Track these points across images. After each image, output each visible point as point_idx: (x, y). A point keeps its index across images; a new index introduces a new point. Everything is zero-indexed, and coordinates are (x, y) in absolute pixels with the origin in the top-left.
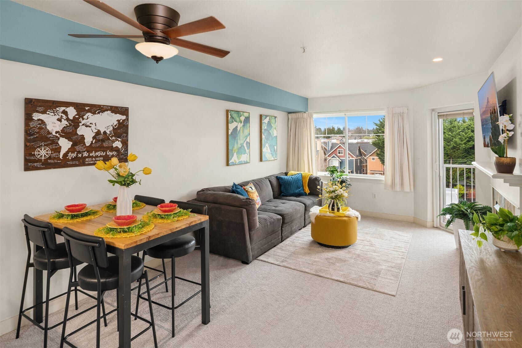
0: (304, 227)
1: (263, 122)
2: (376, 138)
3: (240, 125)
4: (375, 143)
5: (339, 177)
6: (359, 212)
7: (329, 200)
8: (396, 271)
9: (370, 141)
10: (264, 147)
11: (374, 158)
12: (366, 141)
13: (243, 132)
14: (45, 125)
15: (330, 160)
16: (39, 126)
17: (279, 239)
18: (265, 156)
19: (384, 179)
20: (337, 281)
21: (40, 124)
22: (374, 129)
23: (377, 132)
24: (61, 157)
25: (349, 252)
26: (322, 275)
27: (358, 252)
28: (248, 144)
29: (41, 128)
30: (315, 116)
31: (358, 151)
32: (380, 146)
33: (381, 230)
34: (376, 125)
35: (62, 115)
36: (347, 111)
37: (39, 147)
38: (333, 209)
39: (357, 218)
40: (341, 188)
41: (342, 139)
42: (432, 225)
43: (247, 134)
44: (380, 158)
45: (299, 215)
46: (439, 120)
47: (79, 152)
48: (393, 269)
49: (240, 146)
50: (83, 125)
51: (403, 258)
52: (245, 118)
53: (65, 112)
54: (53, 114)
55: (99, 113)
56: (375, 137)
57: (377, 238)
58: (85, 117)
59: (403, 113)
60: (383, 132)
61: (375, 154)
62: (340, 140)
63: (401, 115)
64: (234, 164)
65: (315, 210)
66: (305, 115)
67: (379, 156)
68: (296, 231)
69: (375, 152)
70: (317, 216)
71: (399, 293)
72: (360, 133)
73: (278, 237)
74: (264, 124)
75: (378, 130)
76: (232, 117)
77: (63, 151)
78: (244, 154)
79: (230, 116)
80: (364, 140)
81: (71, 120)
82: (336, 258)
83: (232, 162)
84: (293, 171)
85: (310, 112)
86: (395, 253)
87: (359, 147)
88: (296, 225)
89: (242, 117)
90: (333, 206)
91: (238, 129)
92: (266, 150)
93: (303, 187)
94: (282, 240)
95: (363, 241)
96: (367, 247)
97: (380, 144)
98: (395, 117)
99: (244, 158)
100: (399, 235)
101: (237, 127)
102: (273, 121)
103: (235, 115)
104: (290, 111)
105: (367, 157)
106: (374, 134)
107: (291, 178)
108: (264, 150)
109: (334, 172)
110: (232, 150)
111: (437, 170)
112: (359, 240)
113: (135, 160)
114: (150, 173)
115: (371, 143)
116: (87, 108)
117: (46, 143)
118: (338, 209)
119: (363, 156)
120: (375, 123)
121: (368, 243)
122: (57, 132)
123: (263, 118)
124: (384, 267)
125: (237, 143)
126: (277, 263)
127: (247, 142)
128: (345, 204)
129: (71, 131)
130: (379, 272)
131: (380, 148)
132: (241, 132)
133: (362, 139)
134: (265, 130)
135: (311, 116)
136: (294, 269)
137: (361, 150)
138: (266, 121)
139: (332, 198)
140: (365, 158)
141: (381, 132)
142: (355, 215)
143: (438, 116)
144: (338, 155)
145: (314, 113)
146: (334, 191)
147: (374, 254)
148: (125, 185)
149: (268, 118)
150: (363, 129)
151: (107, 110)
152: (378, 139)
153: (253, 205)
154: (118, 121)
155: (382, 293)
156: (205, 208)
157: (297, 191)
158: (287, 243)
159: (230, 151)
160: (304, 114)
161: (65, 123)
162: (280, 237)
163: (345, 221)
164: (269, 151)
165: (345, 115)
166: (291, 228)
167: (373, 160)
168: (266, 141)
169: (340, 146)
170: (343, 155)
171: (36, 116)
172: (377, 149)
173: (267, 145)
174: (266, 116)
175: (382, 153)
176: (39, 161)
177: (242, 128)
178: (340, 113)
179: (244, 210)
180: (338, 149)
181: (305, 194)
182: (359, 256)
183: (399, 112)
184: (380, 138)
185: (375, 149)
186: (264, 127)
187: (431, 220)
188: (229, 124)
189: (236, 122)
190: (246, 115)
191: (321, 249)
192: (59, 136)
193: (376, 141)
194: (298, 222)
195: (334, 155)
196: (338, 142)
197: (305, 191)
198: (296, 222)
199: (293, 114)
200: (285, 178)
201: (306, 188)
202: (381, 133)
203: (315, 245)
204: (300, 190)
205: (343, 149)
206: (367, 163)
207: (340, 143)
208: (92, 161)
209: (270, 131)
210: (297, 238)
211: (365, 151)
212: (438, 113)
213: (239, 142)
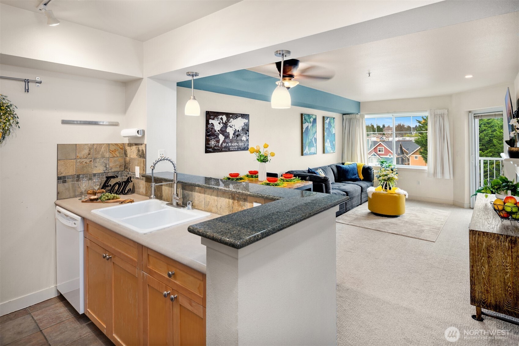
0: (360, 205)
1: (325, 122)
2: (419, 136)
3: (310, 125)
4: (418, 141)
5: (388, 167)
6: (406, 191)
7: (383, 182)
8: (436, 230)
9: (413, 139)
10: (326, 142)
11: (417, 157)
12: (408, 139)
13: (312, 130)
14: (214, 126)
15: (370, 158)
16: (211, 127)
17: (344, 209)
18: (327, 149)
19: (427, 169)
20: (392, 233)
21: (212, 126)
22: (416, 126)
23: (420, 130)
24: (220, 145)
25: (399, 220)
26: (381, 230)
27: (406, 220)
28: (316, 139)
29: (212, 128)
30: (366, 116)
31: (399, 149)
32: (424, 144)
33: (425, 208)
34: (419, 122)
35: (221, 120)
36: (395, 112)
37: (211, 139)
38: (386, 189)
39: (405, 195)
40: (392, 173)
41: (382, 137)
42: (469, 206)
43: (315, 131)
44: (423, 157)
45: (357, 194)
46: (475, 120)
47: (227, 143)
48: (433, 230)
49: (310, 141)
50: (229, 126)
51: (443, 225)
52: (314, 119)
53: (222, 119)
54: (217, 120)
55: (236, 118)
56: (417, 135)
57: (422, 213)
58: (230, 121)
59: (444, 114)
60: (427, 130)
61: (418, 153)
62: (380, 138)
63: (442, 116)
64: (307, 154)
65: (371, 190)
66: (358, 116)
67: (422, 154)
68: (355, 207)
69: (418, 150)
70: (373, 193)
71: (437, 241)
72: (401, 131)
73: (344, 208)
74: (326, 124)
75: (421, 127)
76: (305, 119)
77: (221, 142)
78: (313, 147)
79: (304, 118)
80: (406, 138)
81: (224, 123)
82: (390, 223)
83: (305, 153)
84: (348, 161)
85: (362, 113)
86: (436, 221)
87: (401, 145)
88: (355, 202)
89: (312, 118)
90: (386, 186)
91: (309, 128)
92: (328, 145)
93: (358, 174)
94: (346, 211)
95: (410, 214)
96: (413, 218)
97: (424, 142)
98: (436, 117)
99: (313, 150)
100: (439, 212)
101: (308, 126)
102: (332, 121)
103: (307, 118)
104: (345, 113)
105: (409, 155)
106: (417, 131)
107: (348, 167)
108: (326, 144)
109: (384, 163)
110: (305, 144)
111: (473, 161)
112: (406, 213)
113: (267, 147)
114: (274, 156)
115: (414, 141)
116: (231, 116)
117: (214, 137)
118: (390, 188)
119: (405, 155)
120: (418, 121)
121: (414, 215)
122: (218, 131)
123: (325, 119)
124: (426, 228)
125: (308, 139)
126: (346, 223)
127: (315, 138)
128: (396, 184)
129: (224, 130)
130: (423, 231)
131: (424, 146)
132: (311, 130)
133: (404, 137)
134: (327, 128)
135: (363, 117)
136: (359, 227)
137: (403, 148)
138: (327, 121)
139: (385, 180)
140: (407, 156)
141: (424, 129)
142: (403, 193)
143: (474, 116)
144: (379, 153)
145: (366, 114)
146: (386, 175)
147: (418, 221)
148: (263, 162)
149: (329, 119)
150: (405, 127)
151: (239, 117)
152: (421, 136)
153: (329, 182)
154: (244, 123)
155: (426, 240)
156: (308, 178)
157: (353, 177)
158: (350, 213)
159: (304, 144)
160: (356, 115)
161: (222, 125)
162: (345, 208)
163: (396, 196)
164: (329, 145)
165: (393, 116)
166: (352, 203)
167: (415, 158)
168: (327, 137)
169: (380, 143)
170: (383, 153)
171: (211, 121)
172: (420, 147)
173: (328, 141)
174: (328, 118)
175: (425, 151)
176: (211, 148)
177: (311, 127)
178: (388, 114)
179: (324, 184)
180: (378, 147)
181: (360, 180)
182: (407, 222)
183: (440, 114)
184: (423, 136)
185: (418, 147)
186: (326, 126)
187: (468, 202)
188: (304, 125)
189: (308, 122)
190: (314, 117)
191: (376, 217)
192: (219, 133)
193: (419, 138)
194: (357, 200)
195: (374, 153)
196: (378, 140)
197: (360, 178)
198: (355, 199)
199: (347, 115)
200: (343, 167)
201: (360, 175)
202: (424, 131)
203: (372, 215)
204: (356, 177)
205: (383, 148)
206: (409, 162)
207: (380, 141)
208: (233, 149)
209: (330, 129)
210: (356, 210)
211: (407, 149)
212: (474, 114)
213: (309, 138)
